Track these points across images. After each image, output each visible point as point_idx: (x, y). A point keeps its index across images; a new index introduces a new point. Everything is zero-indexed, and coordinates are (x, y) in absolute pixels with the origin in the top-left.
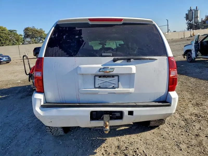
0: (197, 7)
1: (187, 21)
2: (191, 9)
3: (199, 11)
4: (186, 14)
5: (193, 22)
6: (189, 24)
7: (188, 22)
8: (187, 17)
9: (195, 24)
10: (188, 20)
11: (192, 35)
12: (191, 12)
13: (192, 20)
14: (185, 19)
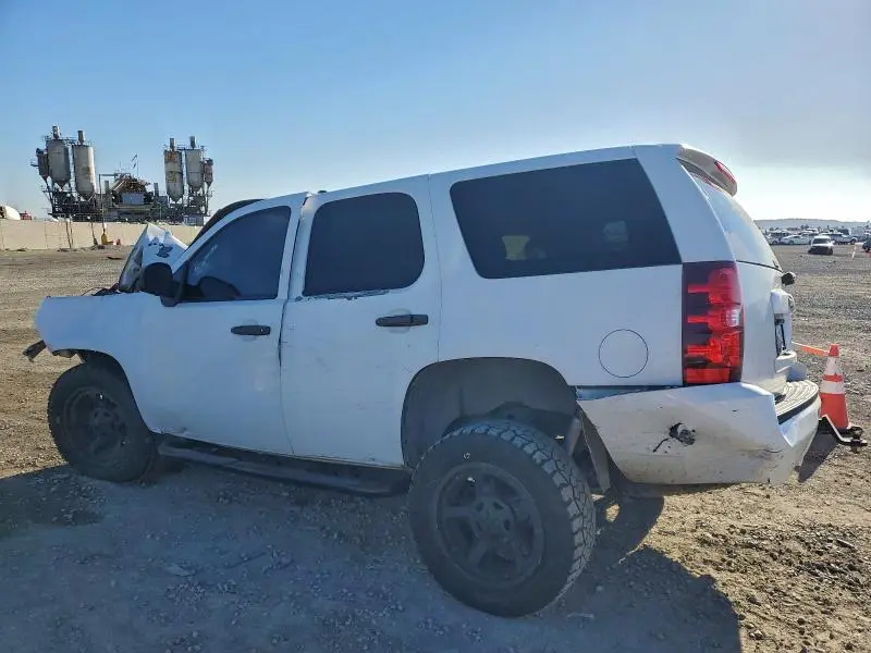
0: (80, 133)
1: (45, 179)
2: (56, 136)
3: (91, 150)
4: (39, 152)
5: (70, 188)
6: (56, 193)
7: (50, 185)
8: (44, 165)
9: (82, 200)
10: (49, 179)
11: (100, 243)
12: (60, 149)
13: (67, 180)
14: (37, 170)
